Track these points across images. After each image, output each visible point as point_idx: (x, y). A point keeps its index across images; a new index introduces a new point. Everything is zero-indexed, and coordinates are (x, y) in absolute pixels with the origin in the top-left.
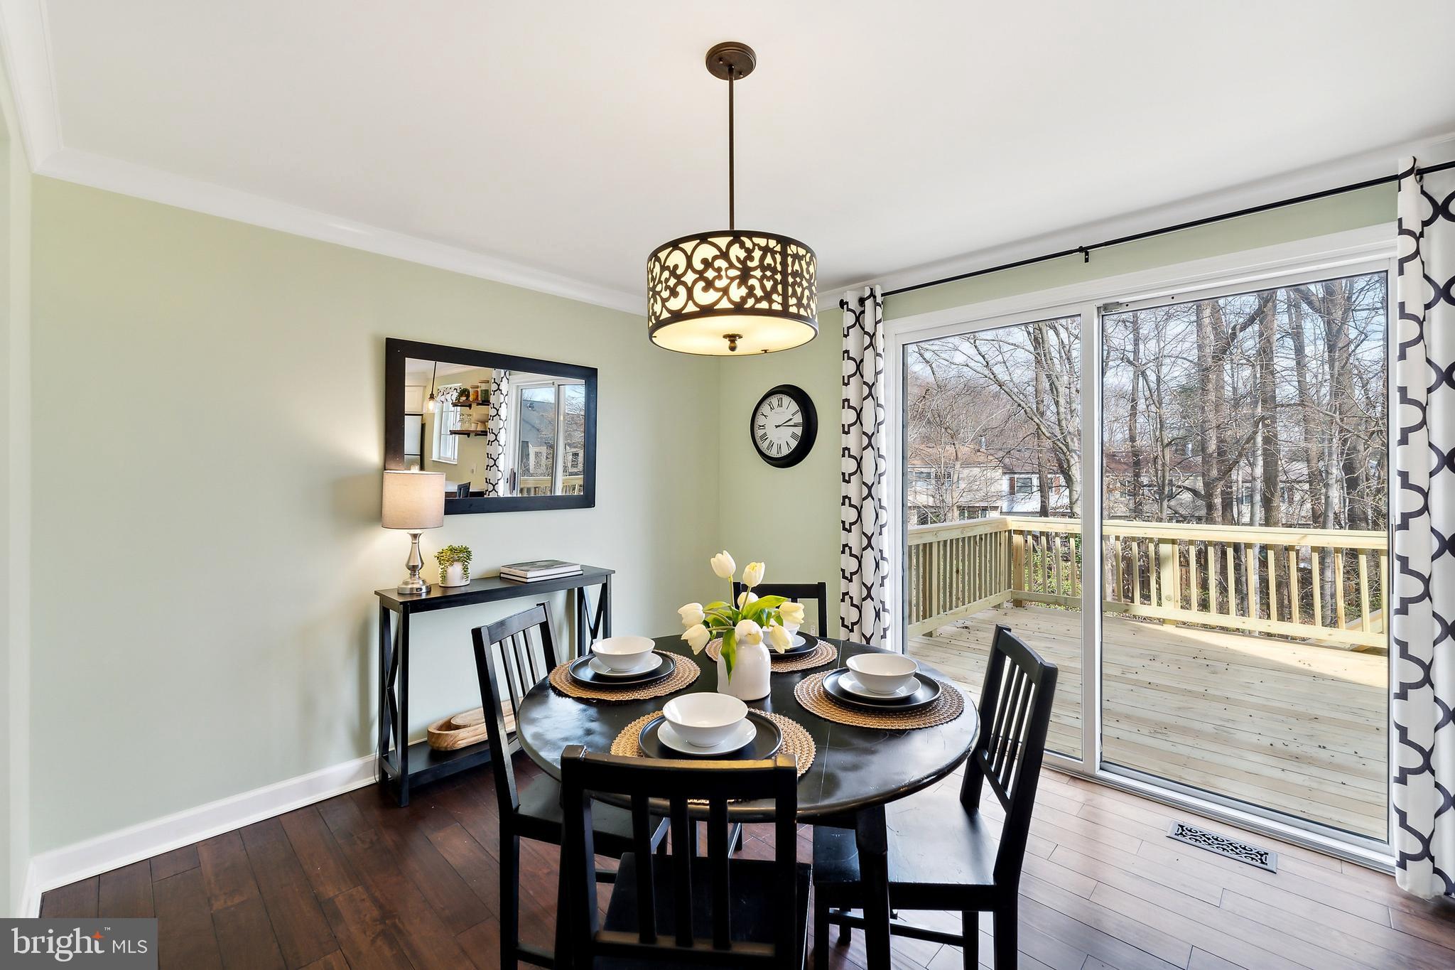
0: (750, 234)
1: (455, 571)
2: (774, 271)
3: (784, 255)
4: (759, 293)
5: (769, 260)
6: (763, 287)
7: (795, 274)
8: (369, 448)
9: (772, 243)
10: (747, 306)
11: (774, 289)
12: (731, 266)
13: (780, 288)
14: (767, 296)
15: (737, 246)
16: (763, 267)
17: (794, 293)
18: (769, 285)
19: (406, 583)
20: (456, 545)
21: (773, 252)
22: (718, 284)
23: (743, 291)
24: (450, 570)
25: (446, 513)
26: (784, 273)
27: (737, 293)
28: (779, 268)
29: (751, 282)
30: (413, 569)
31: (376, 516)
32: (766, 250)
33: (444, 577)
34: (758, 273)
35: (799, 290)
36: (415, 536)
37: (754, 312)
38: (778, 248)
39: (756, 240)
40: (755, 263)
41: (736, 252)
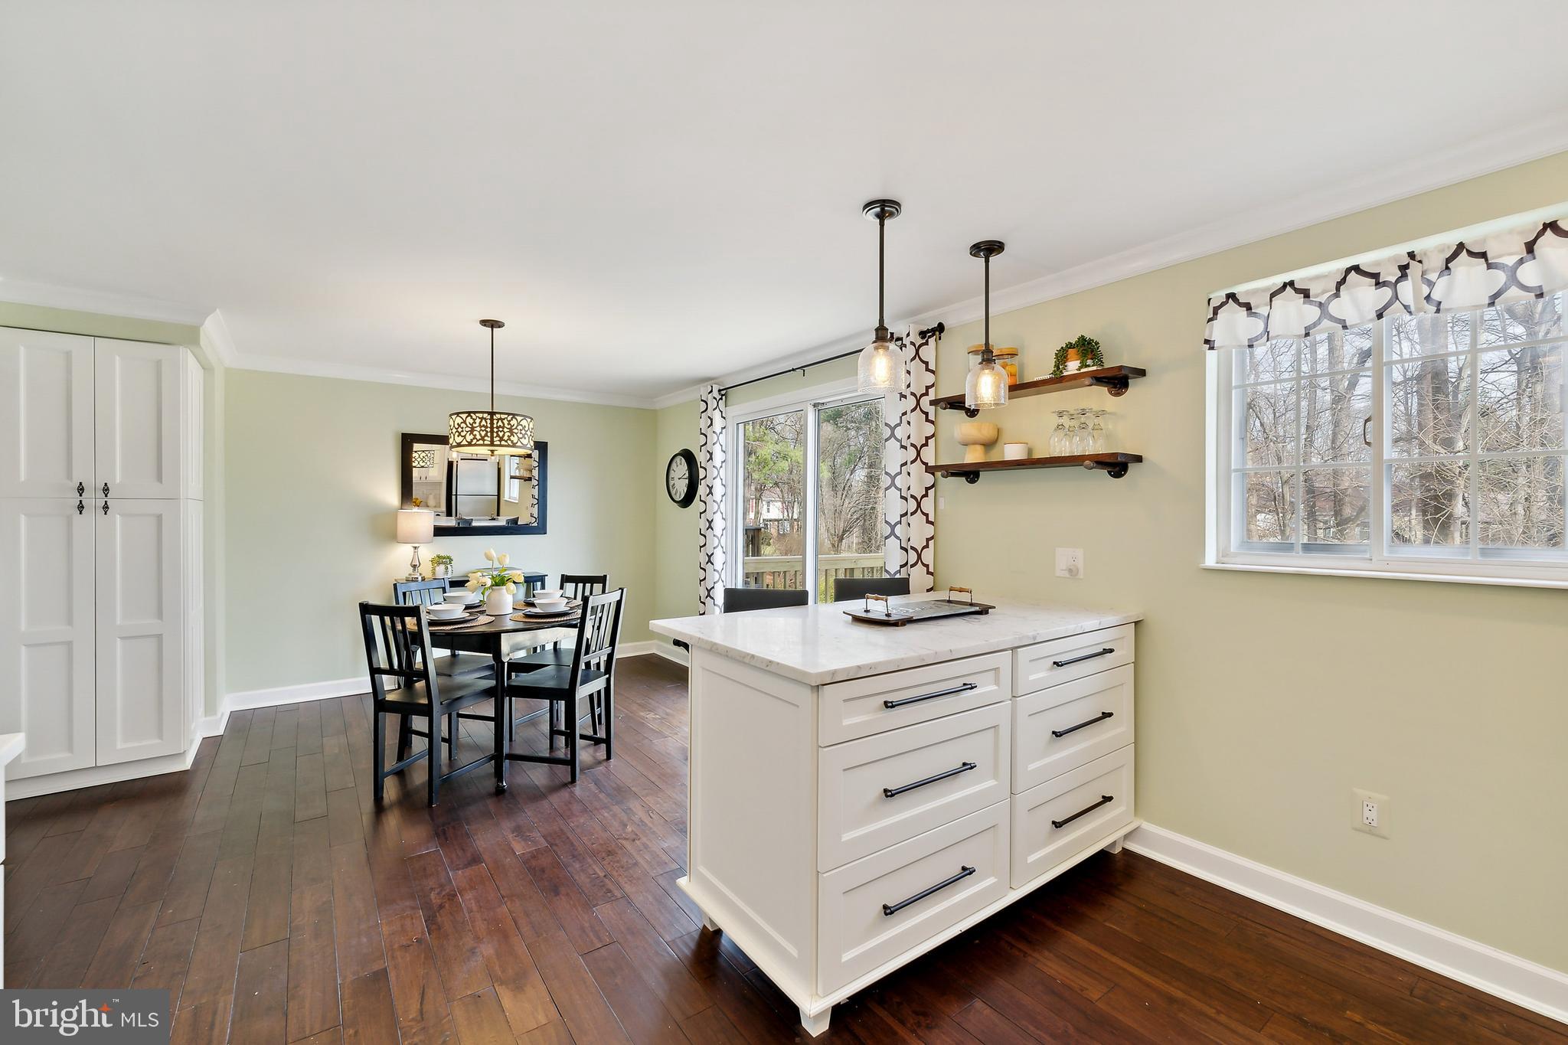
0: (475, 413)
1: (440, 569)
2: (486, 427)
3: (492, 420)
4: (478, 437)
5: (484, 423)
6: (480, 435)
7: (497, 427)
8: (391, 495)
9: (485, 415)
10: (473, 443)
11: (486, 435)
12: (467, 426)
13: (489, 434)
14: (483, 439)
15: (469, 418)
16: (480, 426)
17: (498, 436)
18: (483, 433)
19: (410, 575)
20: (442, 554)
21: (486, 419)
22: (463, 434)
23: (472, 437)
24: (437, 568)
25: (435, 535)
26: (492, 428)
27: (469, 438)
28: (489, 425)
29: (475, 433)
30: (414, 566)
31: (392, 536)
32: (482, 419)
33: (434, 573)
34: (478, 429)
35: (501, 434)
36: (415, 548)
37: (475, 445)
38: (489, 417)
39: (477, 415)
40: (477, 424)
41: (469, 420)
